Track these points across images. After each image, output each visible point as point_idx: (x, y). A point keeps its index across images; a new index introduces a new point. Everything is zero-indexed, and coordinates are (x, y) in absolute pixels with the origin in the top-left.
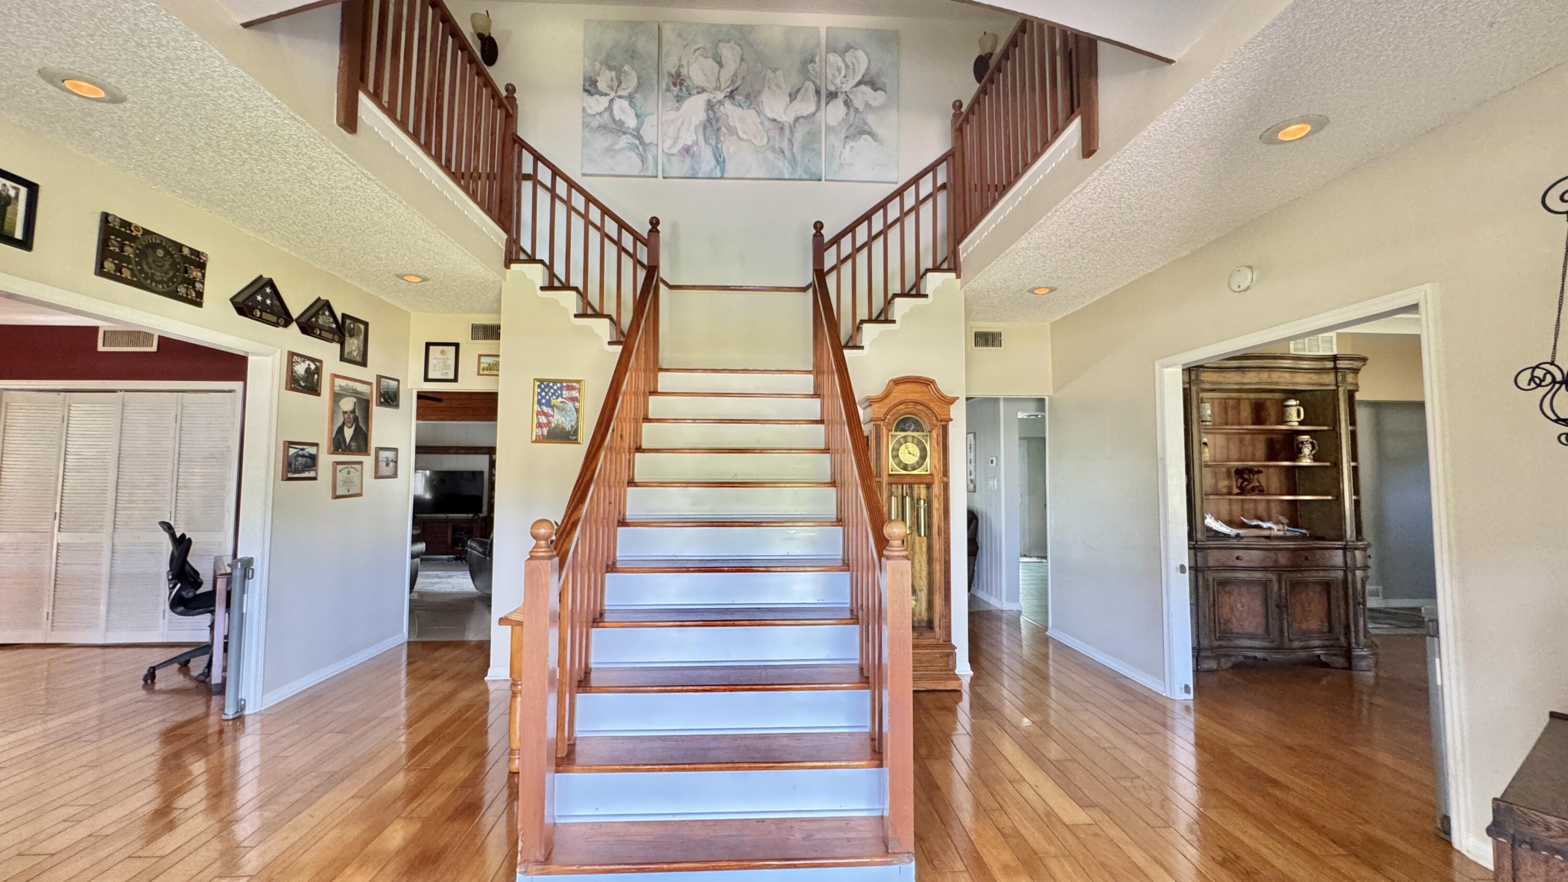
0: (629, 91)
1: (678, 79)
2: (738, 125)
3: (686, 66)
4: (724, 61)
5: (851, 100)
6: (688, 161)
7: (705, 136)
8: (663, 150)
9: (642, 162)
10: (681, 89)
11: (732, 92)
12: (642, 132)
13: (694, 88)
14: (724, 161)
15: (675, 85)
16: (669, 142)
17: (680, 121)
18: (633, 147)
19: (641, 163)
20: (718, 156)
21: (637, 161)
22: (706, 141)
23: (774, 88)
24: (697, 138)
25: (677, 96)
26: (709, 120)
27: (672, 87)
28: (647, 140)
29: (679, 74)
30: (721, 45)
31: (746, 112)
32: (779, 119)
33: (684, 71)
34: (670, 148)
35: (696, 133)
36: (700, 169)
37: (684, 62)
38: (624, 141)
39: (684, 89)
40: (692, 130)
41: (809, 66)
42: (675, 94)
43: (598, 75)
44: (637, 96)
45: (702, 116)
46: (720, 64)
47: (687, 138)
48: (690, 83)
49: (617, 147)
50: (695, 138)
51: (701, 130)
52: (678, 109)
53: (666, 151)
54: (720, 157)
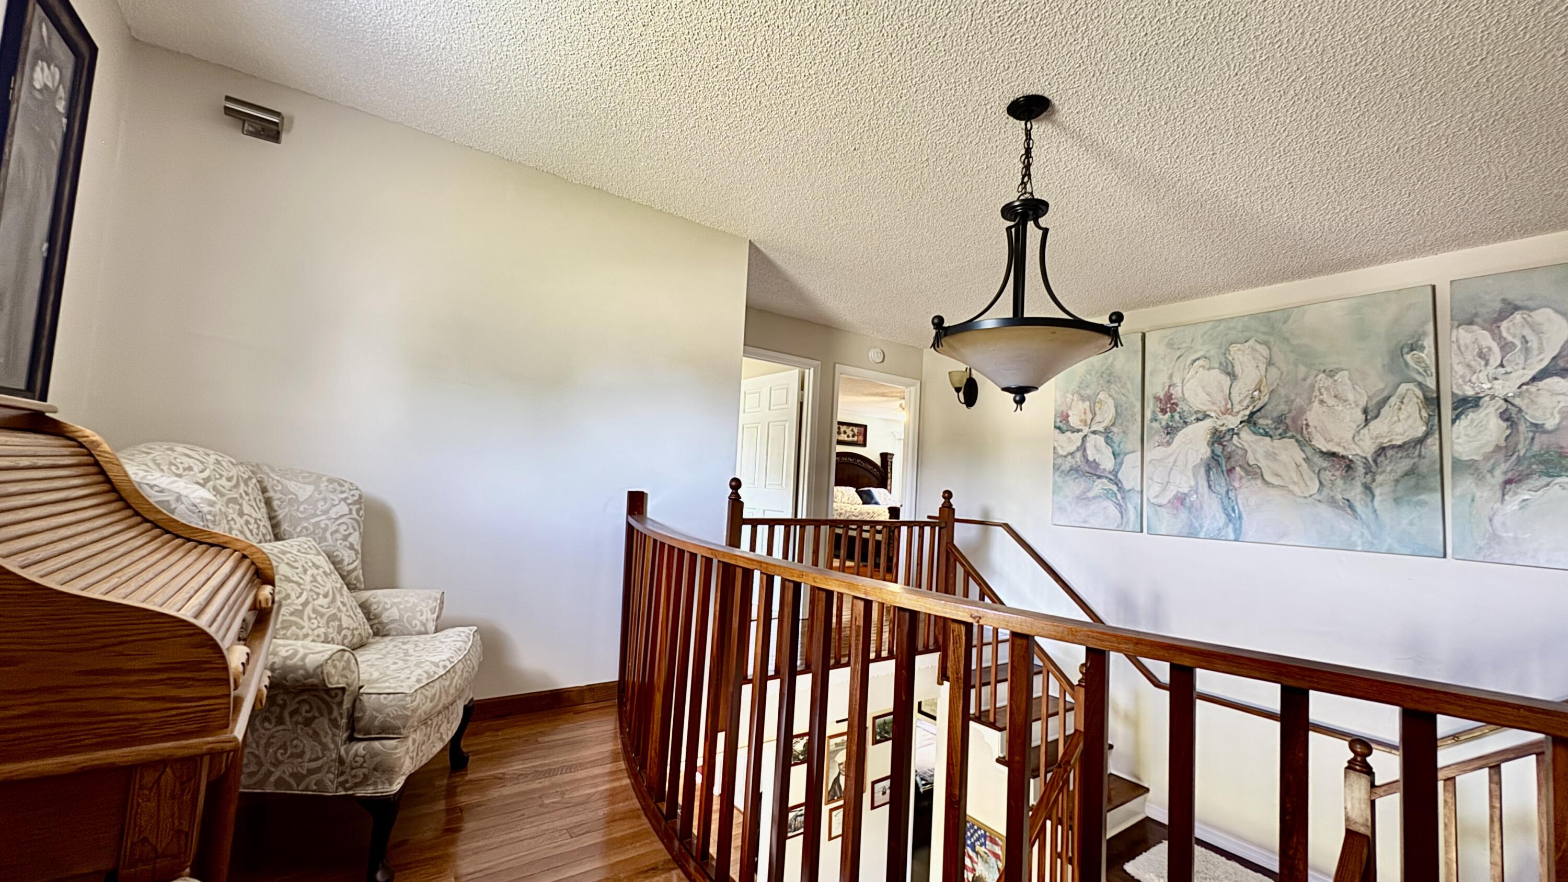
0: (1105, 424)
1: (1168, 404)
2: (1263, 463)
3: (1180, 385)
4: (1238, 370)
5: (1520, 410)
6: (1183, 515)
7: (1208, 481)
8: (1148, 500)
9: (1121, 513)
10: (1172, 416)
11: (1252, 414)
12: (1119, 475)
13: (1192, 415)
14: (1240, 517)
15: (1164, 411)
16: (1157, 488)
17: (1172, 459)
18: (1108, 494)
19: (1119, 515)
20: (1230, 510)
21: (1113, 511)
22: (1210, 486)
23: (1331, 402)
24: (1197, 483)
25: (1168, 426)
26: (1214, 457)
27: (1160, 416)
28: (1127, 486)
29: (1169, 397)
30: (1233, 349)
31: (1277, 443)
32: (1341, 452)
33: (1176, 392)
34: (1157, 497)
35: (1195, 476)
36: (1201, 527)
37: (1177, 380)
38: (1099, 486)
39: (1177, 416)
40: (1190, 473)
41: (1408, 357)
42: (1164, 423)
43: (1070, 408)
44: (1115, 429)
45: (1204, 451)
46: (1233, 376)
47: (1183, 482)
48: (1186, 408)
49: (1090, 495)
50: (1193, 483)
51: (1202, 471)
52: (1169, 443)
53: (1152, 500)
54: (1234, 511)
